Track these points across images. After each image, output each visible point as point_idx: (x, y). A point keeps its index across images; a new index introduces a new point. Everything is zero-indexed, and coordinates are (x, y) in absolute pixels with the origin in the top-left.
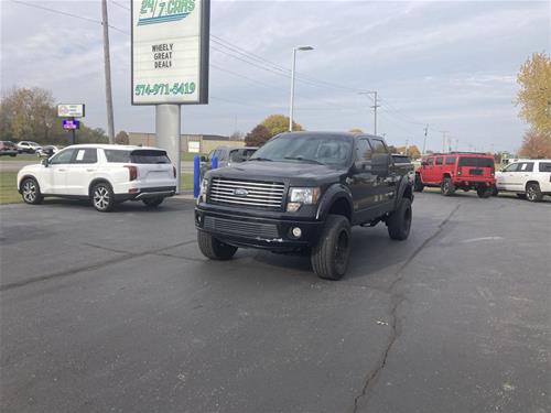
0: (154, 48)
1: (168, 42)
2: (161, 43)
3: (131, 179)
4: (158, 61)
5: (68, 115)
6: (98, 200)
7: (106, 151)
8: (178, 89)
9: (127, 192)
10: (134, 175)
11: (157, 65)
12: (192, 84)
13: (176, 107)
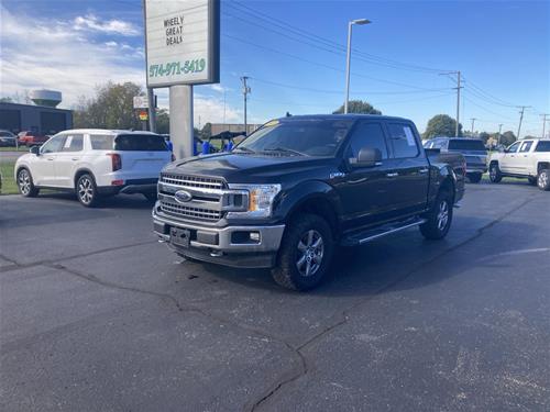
0: (166, 24)
1: (178, 15)
2: (172, 16)
3: (115, 169)
4: (169, 37)
5: (142, 106)
6: (83, 193)
7: (91, 136)
8: (189, 67)
9: (110, 184)
10: (117, 164)
11: (169, 42)
12: (202, 60)
13: (188, 87)
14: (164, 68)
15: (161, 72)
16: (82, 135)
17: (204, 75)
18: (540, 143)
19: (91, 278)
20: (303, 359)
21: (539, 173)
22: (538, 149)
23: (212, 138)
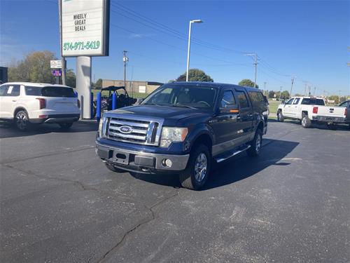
0: (75, 17)
1: (83, 13)
2: (79, 13)
3: (41, 108)
4: (77, 26)
5: (56, 67)
7: (26, 87)
8: (89, 45)
9: (38, 117)
11: (77, 29)
12: (98, 42)
13: (89, 58)
14: (73, 45)
15: (71, 47)
16: (19, 86)
17: (99, 51)
18: (304, 99)
19: (29, 172)
20: (153, 213)
21: (303, 117)
22: (303, 103)
23: (103, 90)
